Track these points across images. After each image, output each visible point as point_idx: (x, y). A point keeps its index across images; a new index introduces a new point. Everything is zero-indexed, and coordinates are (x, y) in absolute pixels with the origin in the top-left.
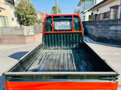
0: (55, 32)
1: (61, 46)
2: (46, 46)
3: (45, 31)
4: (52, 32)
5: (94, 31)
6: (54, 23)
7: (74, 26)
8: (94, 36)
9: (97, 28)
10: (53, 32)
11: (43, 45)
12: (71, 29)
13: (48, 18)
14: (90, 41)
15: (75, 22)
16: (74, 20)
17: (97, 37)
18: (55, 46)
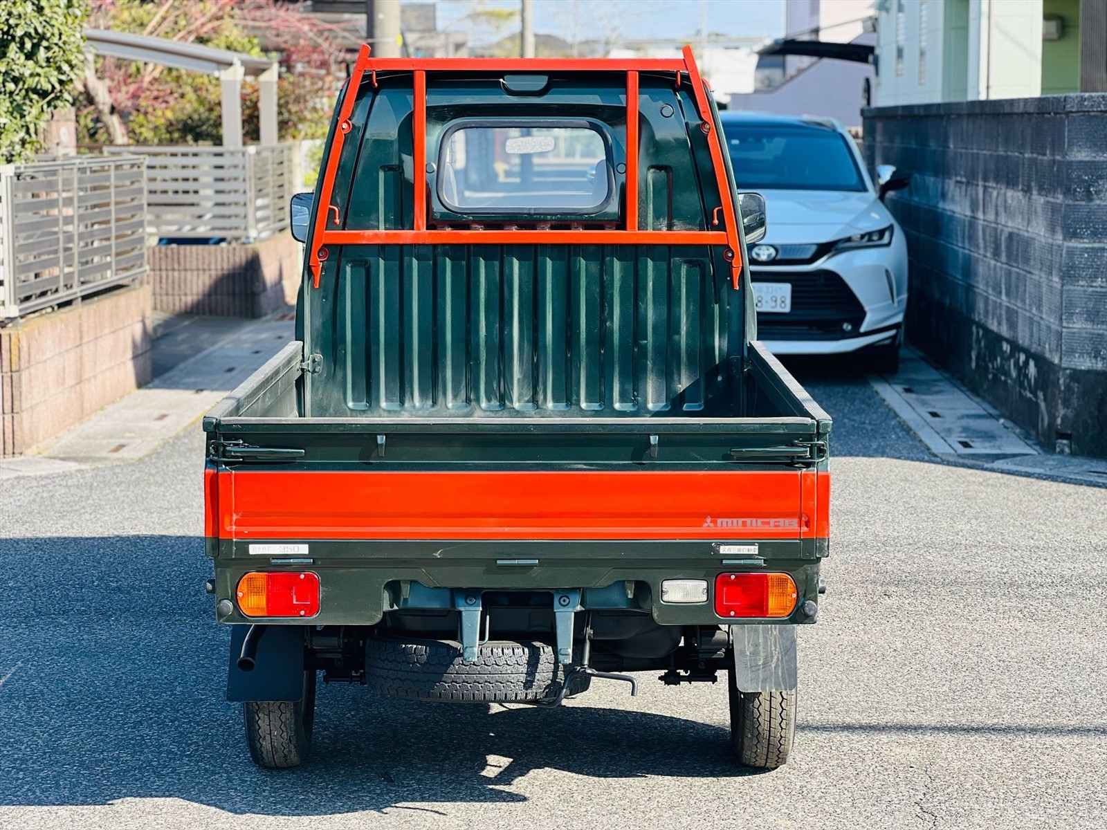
0: (447, 235)
1: (504, 398)
2: (337, 395)
3: (330, 224)
4: (405, 236)
5: (1038, 275)
6: (431, 136)
7: (646, 176)
8: (1041, 361)
9: (1071, 234)
10: (419, 233)
11: (300, 383)
12: (614, 207)
13: (376, 92)
14: (980, 448)
15: (659, 135)
16: (642, 119)
17: (1076, 375)
18: (432, 387)
